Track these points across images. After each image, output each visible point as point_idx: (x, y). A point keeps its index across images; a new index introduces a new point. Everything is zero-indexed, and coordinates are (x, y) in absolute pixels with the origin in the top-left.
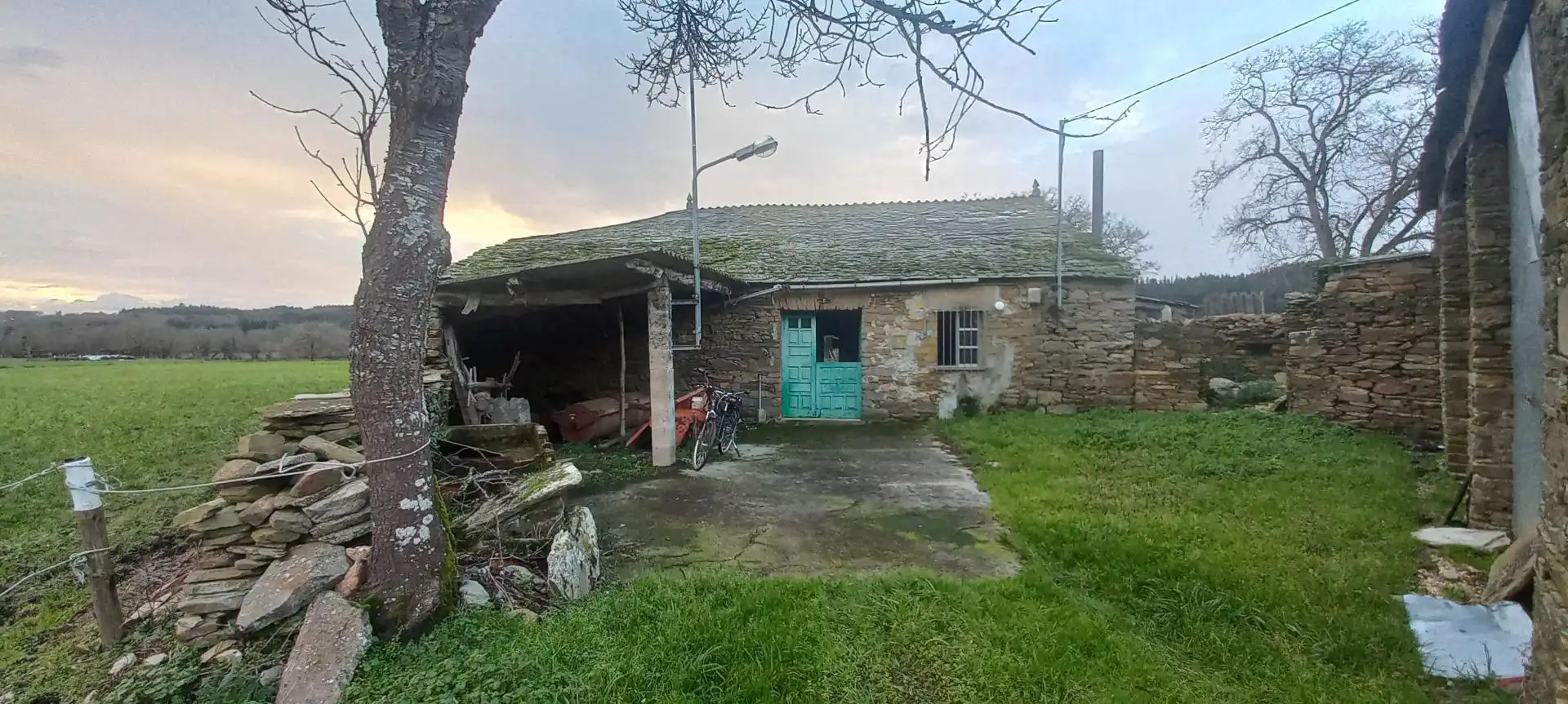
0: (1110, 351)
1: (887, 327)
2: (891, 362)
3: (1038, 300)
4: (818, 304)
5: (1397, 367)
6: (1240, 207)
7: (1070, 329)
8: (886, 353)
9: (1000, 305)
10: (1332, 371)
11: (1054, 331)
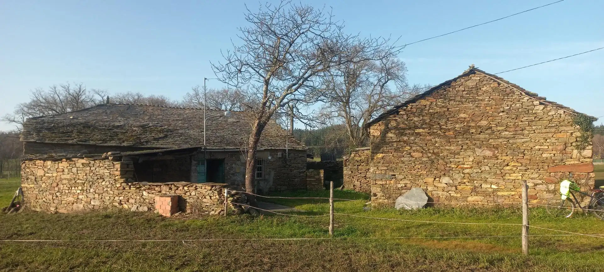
0: (300, 173)
1: (234, 165)
2: (235, 177)
3: (281, 156)
4: (209, 156)
5: (365, 176)
6: (321, 108)
7: (289, 166)
8: (233, 174)
9: (270, 158)
10: (353, 178)
11: (285, 167)
